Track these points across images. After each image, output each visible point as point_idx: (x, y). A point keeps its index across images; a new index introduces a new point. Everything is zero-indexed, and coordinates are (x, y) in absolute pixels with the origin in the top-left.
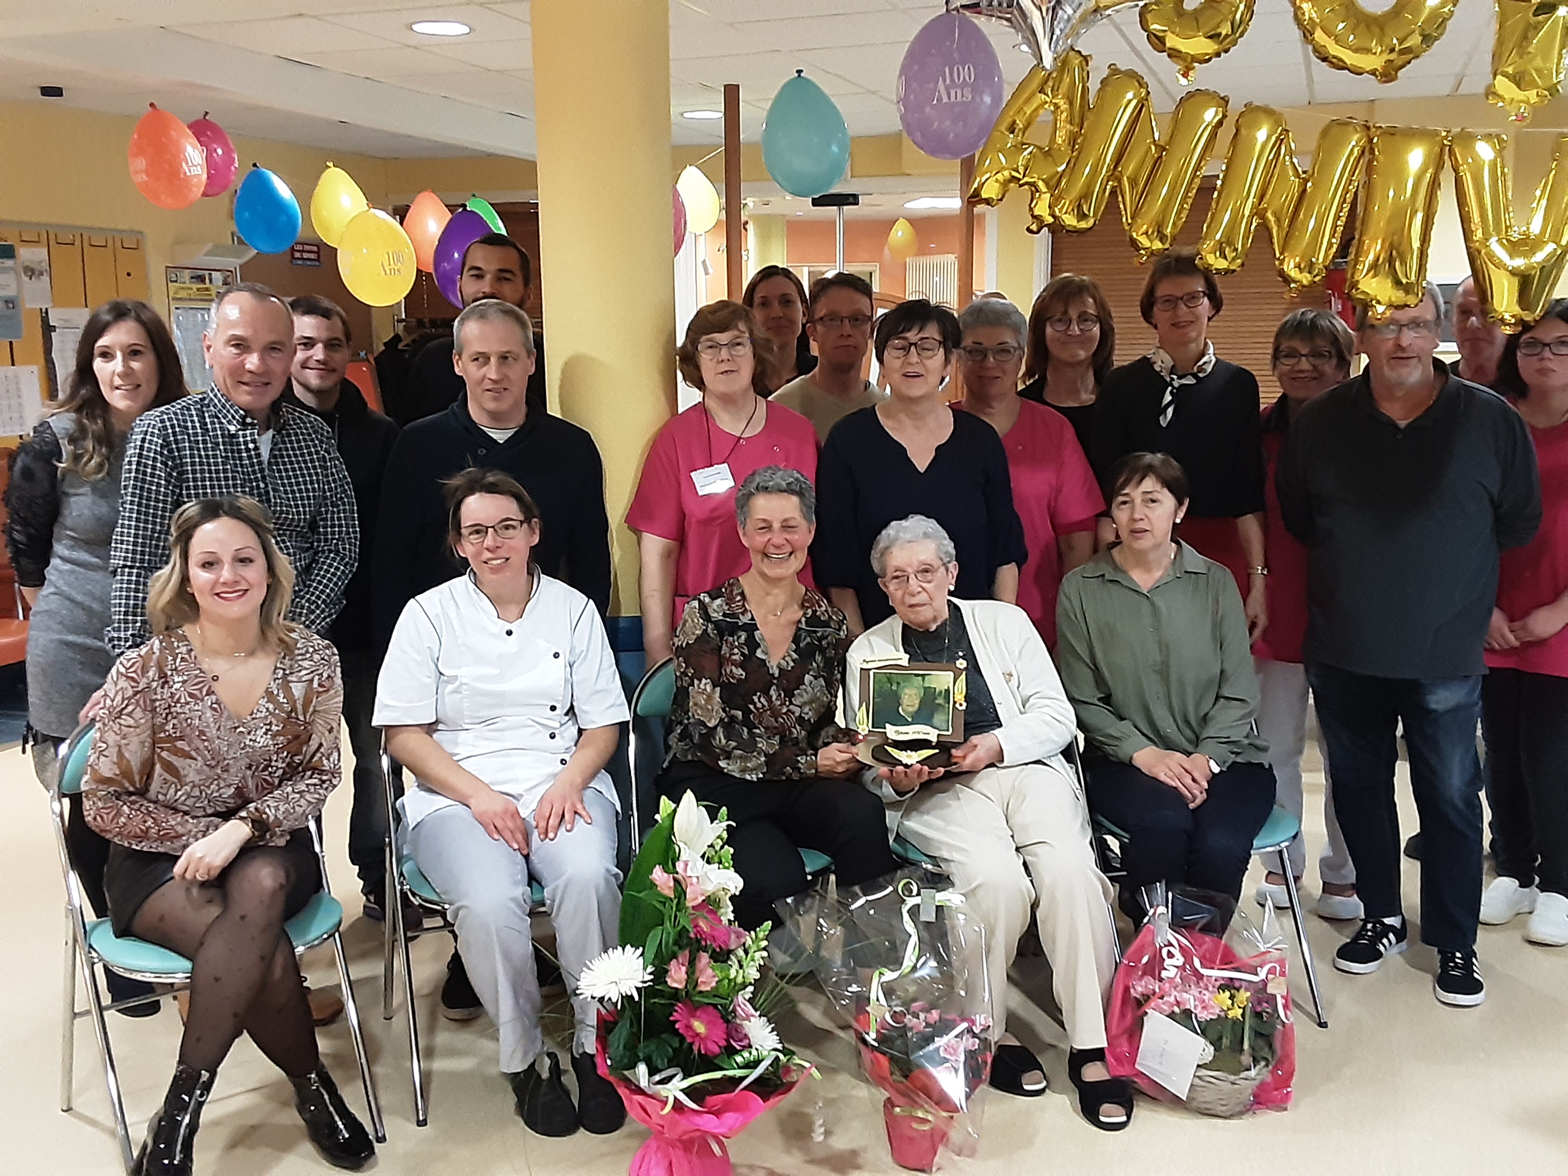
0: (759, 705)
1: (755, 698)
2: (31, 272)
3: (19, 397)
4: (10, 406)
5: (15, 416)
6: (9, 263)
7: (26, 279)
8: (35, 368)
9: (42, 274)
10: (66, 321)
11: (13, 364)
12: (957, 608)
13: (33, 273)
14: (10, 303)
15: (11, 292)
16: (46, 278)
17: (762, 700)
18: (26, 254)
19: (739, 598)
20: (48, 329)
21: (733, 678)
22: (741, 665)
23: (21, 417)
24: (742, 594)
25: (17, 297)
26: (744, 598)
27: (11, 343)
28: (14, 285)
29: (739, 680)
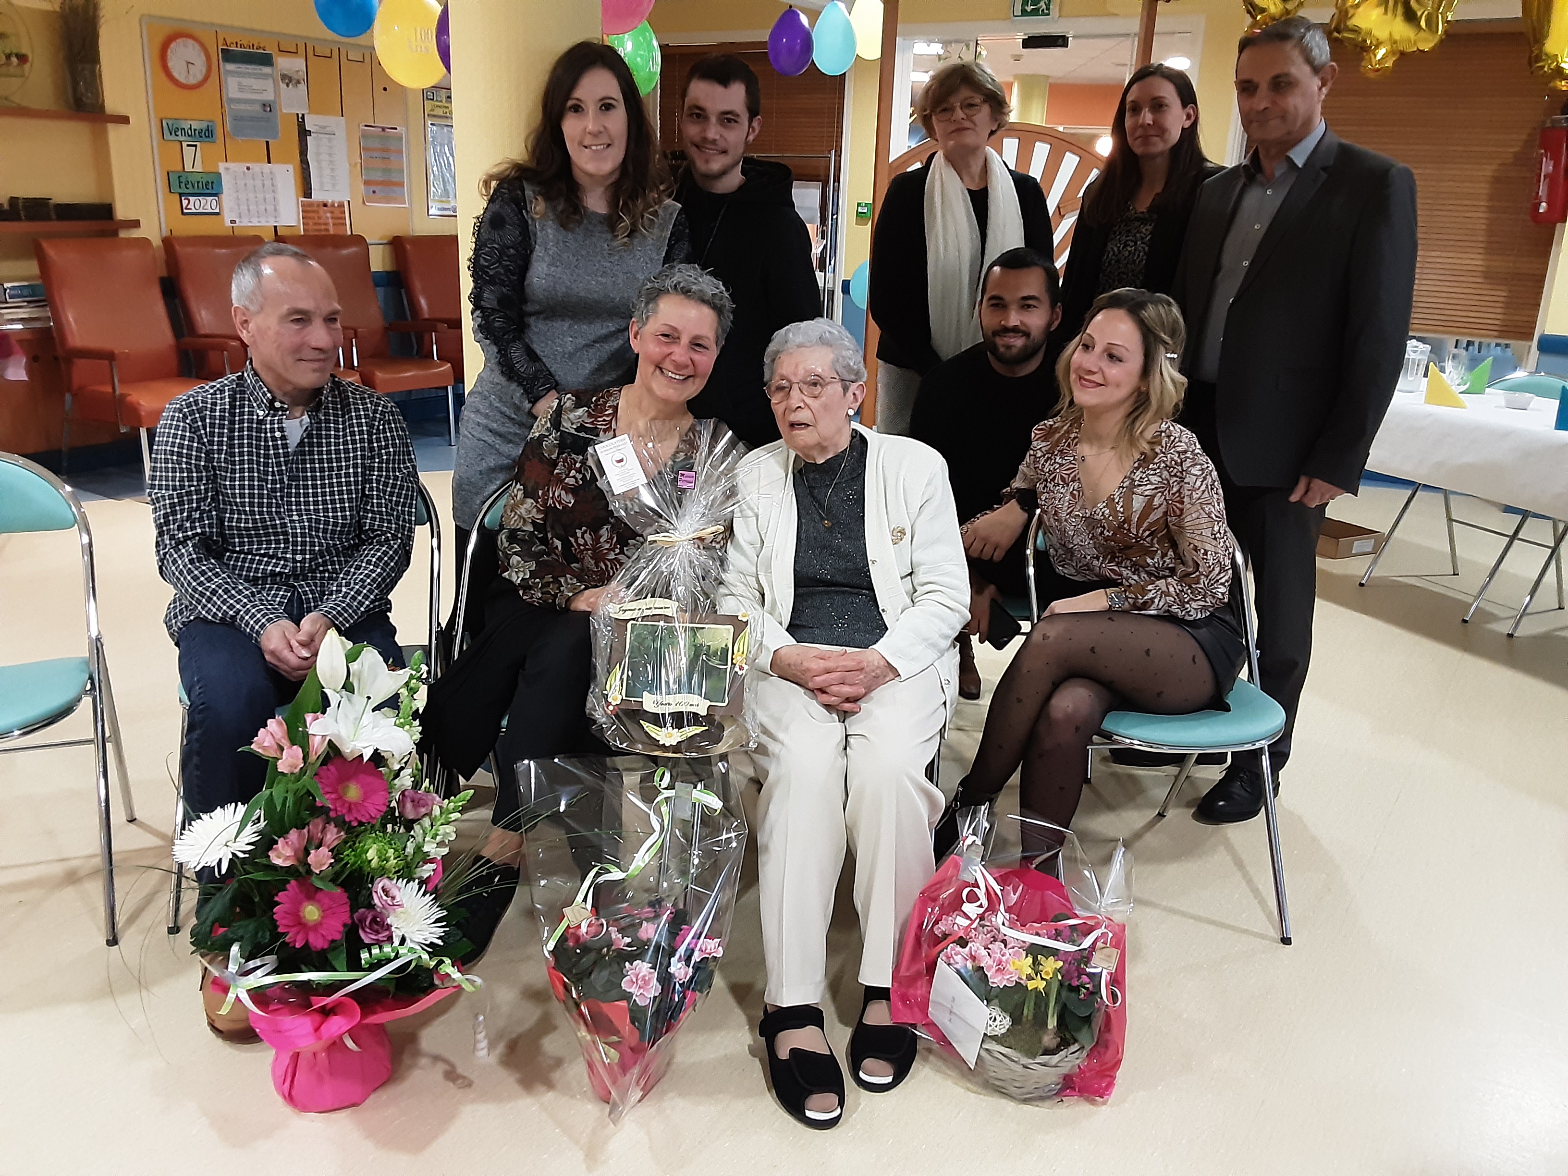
0: (581, 541)
1: (579, 533)
2: (288, 79)
3: (273, 191)
4: (265, 199)
5: (270, 208)
6: (267, 70)
7: (283, 86)
8: (290, 167)
9: (298, 82)
10: (324, 127)
11: (269, 162)
12: (863, 441)
13: (291, 81)
14: (267, 107)
15: (269, 96)
16: (303, 87)
17: (587, 536)
18: (283, 63)
19: (610, 411)
20: (303, 133)
21: (560, 503)
22: (572, 490)
23: (275, 210)
24: (615, 408)
25: (274, 102)
26: (615, 413)
27: (267, 142)
28: (271, 89)
29: (565, 507)
